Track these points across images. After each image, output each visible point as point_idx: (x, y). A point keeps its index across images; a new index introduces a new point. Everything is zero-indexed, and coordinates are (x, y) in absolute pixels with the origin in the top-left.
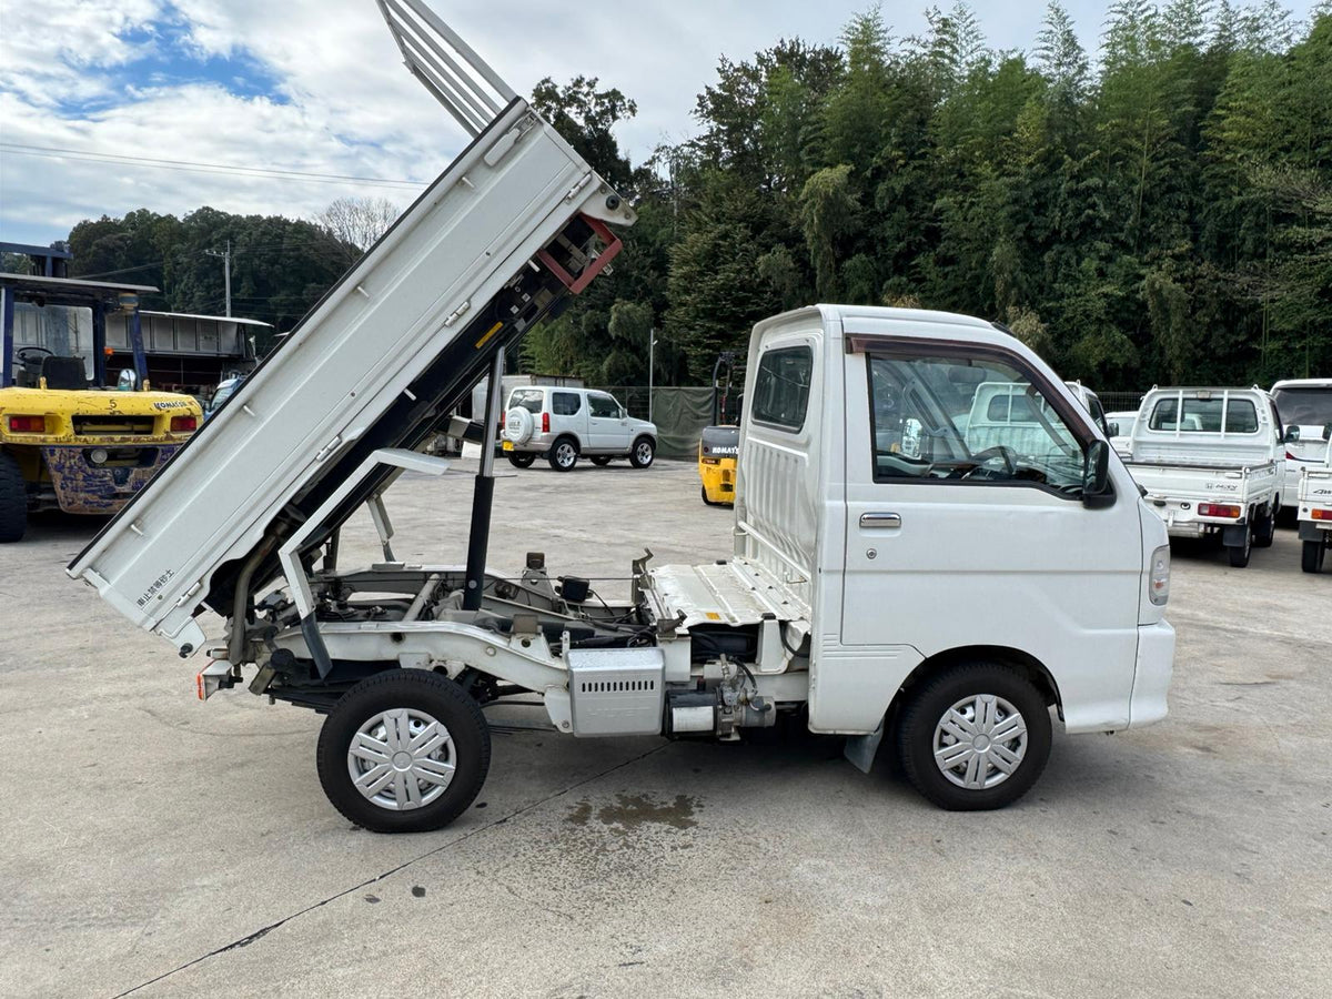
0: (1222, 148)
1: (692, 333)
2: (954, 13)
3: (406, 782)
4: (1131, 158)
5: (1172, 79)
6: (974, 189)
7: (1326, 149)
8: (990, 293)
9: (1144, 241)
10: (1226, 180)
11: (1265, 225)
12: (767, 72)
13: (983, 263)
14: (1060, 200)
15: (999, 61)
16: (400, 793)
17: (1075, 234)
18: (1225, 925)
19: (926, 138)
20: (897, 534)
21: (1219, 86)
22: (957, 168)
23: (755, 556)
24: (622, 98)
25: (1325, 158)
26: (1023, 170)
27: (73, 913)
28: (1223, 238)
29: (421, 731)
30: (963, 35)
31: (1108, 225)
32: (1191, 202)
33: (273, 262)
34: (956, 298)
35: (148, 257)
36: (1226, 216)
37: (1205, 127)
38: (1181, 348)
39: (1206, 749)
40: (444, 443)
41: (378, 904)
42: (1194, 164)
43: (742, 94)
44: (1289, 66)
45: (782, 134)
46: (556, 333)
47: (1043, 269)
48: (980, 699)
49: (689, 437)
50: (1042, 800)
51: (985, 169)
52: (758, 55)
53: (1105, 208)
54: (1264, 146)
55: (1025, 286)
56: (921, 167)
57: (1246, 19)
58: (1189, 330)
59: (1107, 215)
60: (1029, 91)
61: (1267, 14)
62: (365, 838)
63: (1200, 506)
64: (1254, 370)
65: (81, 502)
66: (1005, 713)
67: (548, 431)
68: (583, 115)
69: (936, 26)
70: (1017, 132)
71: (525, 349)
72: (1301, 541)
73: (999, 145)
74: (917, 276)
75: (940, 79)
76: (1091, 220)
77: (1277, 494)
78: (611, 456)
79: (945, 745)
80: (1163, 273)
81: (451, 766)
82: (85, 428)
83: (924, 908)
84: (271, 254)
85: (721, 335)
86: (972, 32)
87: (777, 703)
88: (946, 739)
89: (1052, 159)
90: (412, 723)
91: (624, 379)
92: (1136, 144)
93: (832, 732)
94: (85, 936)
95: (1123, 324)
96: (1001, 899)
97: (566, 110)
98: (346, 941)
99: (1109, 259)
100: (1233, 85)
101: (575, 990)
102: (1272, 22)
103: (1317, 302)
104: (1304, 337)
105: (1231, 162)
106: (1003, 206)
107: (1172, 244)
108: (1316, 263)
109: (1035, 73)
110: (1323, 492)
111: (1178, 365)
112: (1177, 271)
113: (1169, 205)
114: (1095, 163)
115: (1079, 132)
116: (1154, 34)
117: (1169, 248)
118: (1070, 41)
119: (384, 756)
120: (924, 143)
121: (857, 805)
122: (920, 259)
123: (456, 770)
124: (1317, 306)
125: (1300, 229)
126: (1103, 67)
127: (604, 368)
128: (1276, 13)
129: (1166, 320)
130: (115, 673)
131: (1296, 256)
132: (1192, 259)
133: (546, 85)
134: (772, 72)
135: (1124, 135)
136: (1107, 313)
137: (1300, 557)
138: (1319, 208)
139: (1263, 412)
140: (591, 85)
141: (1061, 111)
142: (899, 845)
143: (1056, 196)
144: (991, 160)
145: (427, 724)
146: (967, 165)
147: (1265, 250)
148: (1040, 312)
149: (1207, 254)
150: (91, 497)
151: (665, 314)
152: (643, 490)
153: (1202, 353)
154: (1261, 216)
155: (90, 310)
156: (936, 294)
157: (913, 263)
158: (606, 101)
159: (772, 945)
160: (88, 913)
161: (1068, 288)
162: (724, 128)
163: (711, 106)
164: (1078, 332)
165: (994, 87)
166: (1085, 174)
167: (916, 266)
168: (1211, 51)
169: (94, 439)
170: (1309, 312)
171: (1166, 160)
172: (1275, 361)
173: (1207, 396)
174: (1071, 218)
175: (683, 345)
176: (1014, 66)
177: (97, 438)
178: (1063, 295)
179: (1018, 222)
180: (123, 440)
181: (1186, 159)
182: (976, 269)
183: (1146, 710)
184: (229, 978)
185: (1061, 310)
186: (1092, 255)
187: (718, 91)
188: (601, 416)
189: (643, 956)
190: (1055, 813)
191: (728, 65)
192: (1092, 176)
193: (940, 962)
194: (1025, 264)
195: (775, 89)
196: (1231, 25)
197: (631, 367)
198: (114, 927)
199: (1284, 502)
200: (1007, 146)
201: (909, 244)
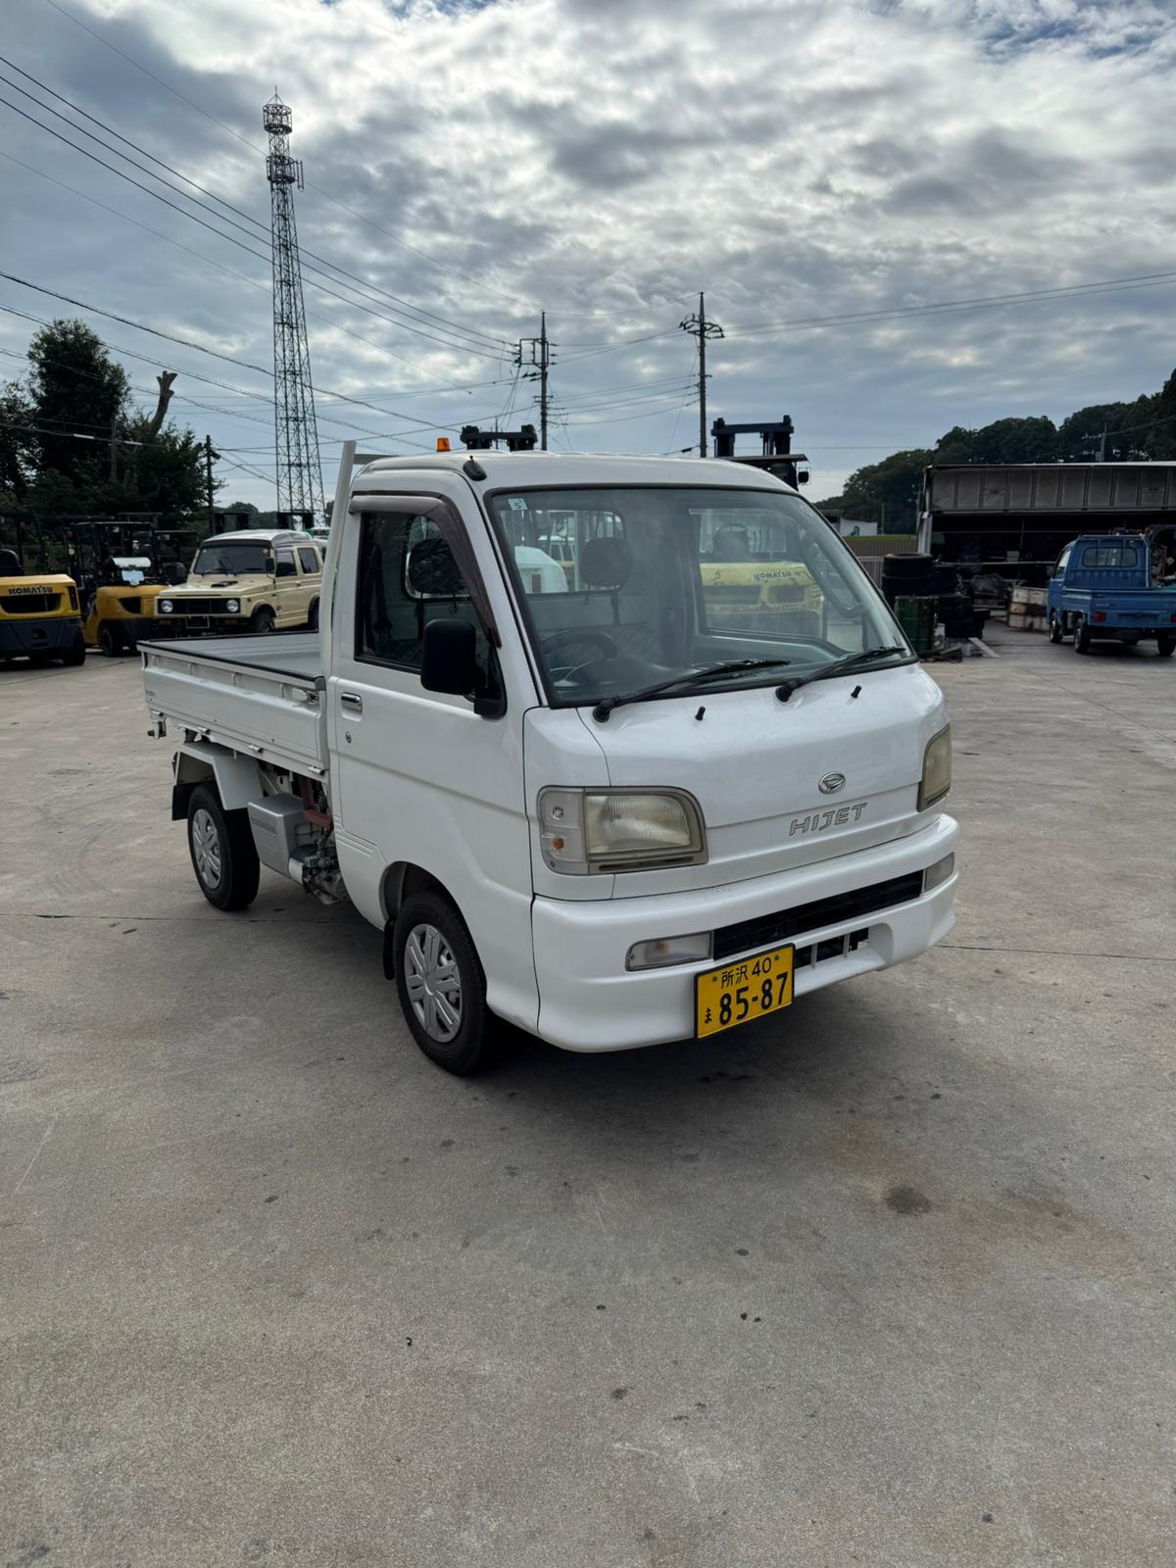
29: (209, 829)
48: (429, 930)
90: (206, 822)
119: (200, 841)
123: (222, 867)
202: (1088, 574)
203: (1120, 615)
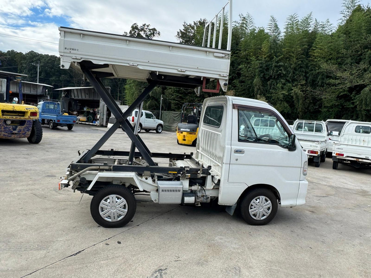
0: (314, 57)
1: (173, 96)
2: (247, 16)
3: (114, 214)
4: (291, 58)
5: (302, 39)
6: (250, 63)
7: (340, 60)
8: (253, 91)
9: (294, 80)
10: (315, 66)
11: (324, 78)
12: (196, 27)
13: (252, 83)
14: (272, 68)
15: (258, 30)
16: (112, 217)
17: (276, 77)
18: (320, 253)
19: (238, 48)
20: (243, 155)
21: (314, 41)
22: (246, 57)
23: (201, 159)
24: (156, 30)
25: (339, 62)
26: (263, 59)
27: (26, 247)
28: (313, 81)
29: (119, 201)
30: (249, 22)
31: (285, 75)
32: (306, 71)
33: (52, 68)
34: (244, 92)
35: (13, 64)
36: (314, 75)
37: (310, 52)
38: (302, 109)
39: (313, 212)
40: (102, 123)
41: (109, 245)
42: (307, 61)
43: (189, 32)
44: (331, 38)
45: (200, 44)
46: (134, 94)
47: (267, 86)
48: (261, 197)
49: (172, 125)
50: (274, 223)
51: (253, 58)
52: (194, 22)
53: (284, 71)
54: (325, 58)
55: (262, 90)
56: (236, 56)
57: (321, 25)
58: (304, 104)
59: (284, 73)
60: (265, 38)
61: (326, 24)
62: (102, 229)
63: (308, 151)
64: (320, 116)
65: (3, 135)
66: (266, 201)
67: (134, 122)
68: (145, 34)
69: (242, 19)
70: (262, 49)
71: (125, 98)
72: (333, 161)
73: (257, 52)
74: (234, 85)
75: (242, 33)
76: (280, 74)
77: (327, 149)
78: (150, 130)
79: (252, 209)
80: (298, 89)
81: (126, 210)
82: (5, 114)
83: (248, 248)
84: (51, 66)
85: (181, 97)
86: (251, 22)
87: (211, 197)
88: (252, 207)
89: (271, 57)
90: (117, 199)
91: (153, 108)
92: (293, 55)
93: (224, 205)
94: (31, 253)
95: (287, 102)
96: (267, 246)
97: (140, 32)
98: (102, 254)
99: (284, 84)
100: (317, 41)
101: (164, 267)
102: (327, 26)
103: (336, 99)
104: (332, 108)
105: (316, 61)
106: (258, 68)
107: (301, 82)
108: (336, 89)
109: (267, 34)
110: (339, 149)
111: (301, 113)
112: (301, 88)
113: (300, 71)
114: (282, 59)
115: (278, 50)
116: (298, 26)
117: (300, 82)
118: (276, 26)
119: (109, 207)
120: (238, 50)
121: (229, 223)
122: (235, 81)
123: (128, 211)
124: (336, 100)
125: (333, 80)
126: (285, 34)
127: (147, 105)
128: (329, 24)
129: (298, 101)
130: (21, 184)
131: (331, 87)
132: (305, 86)
133: (135, 25)
134: (198, 27)
135: (289, 52)
136: (283, 99)
137: (332, 165)
138: (337, 75)
139: (324, 127)
140: (148, 26)
141: (273, 44)
142: (240, 233)
143: (272, 67)
144: (255, 56)
145: (121, 199)
146: (248, 57)
147: (324, 85)
148: (266, 97)
149: (309, 85)
150: (5, 134)
151: (165, 91)
152: (160, 139)
153: (307, 110)
154: (323, 76)
155: (6, 80)
156: (239, 90)
157: (233, 82)
158: (152, 31)
159: (212, 257)
160: (30, 246)
161: (273, 91)
162: (184, 41)
163: (181, 35)
164: (276, 103)
165: (256, 36)
166: (279, 62)
167: (234, 83)
168: (312, 32)
169: (8, 117)
170: (334, 102)
171: (300, 59)
172: (325, 114)
173: (310, 123)
174: (275, 73)
175: (170, 100)
176: (262, 31)
177: (9, 117)
178: (272, 93)
179: (261, 73)
180: (16, 118)
181: (305, 60)
182: (250, 84)
183: (300, 202)
184: (73, 263)
185: (271, 97)
186: (280, 83)
187: (183, 31)
188: (148, 118)
189: (180, 259)
190: (278, 226)
191: (186, 24)
192: (281, 62)
193: (254, 261)
194: (263, 84)
195: (199, 32)
196: (317, 26)
197: (155, 105)
198: (38, 250)
199: (328, 151)
200: (260, 52)
201: (233, 76)
202: (47, 110)
203: (63, 121)
